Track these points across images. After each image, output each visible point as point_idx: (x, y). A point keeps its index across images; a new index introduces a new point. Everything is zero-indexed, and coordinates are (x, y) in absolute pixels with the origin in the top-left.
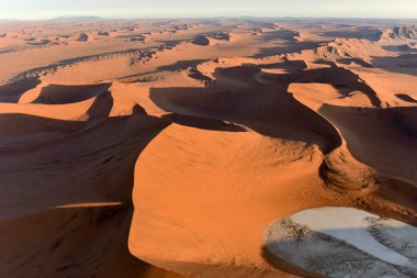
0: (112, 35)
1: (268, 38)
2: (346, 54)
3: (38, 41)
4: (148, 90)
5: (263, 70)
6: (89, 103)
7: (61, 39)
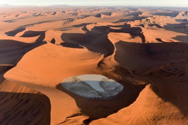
0: (67, 12)
1: (128, 15)
2: (154, 22)
3: (37, 14)
4: (62, 33)
5: (111, 28)
6: (38, 37)
7: (46, 14)
